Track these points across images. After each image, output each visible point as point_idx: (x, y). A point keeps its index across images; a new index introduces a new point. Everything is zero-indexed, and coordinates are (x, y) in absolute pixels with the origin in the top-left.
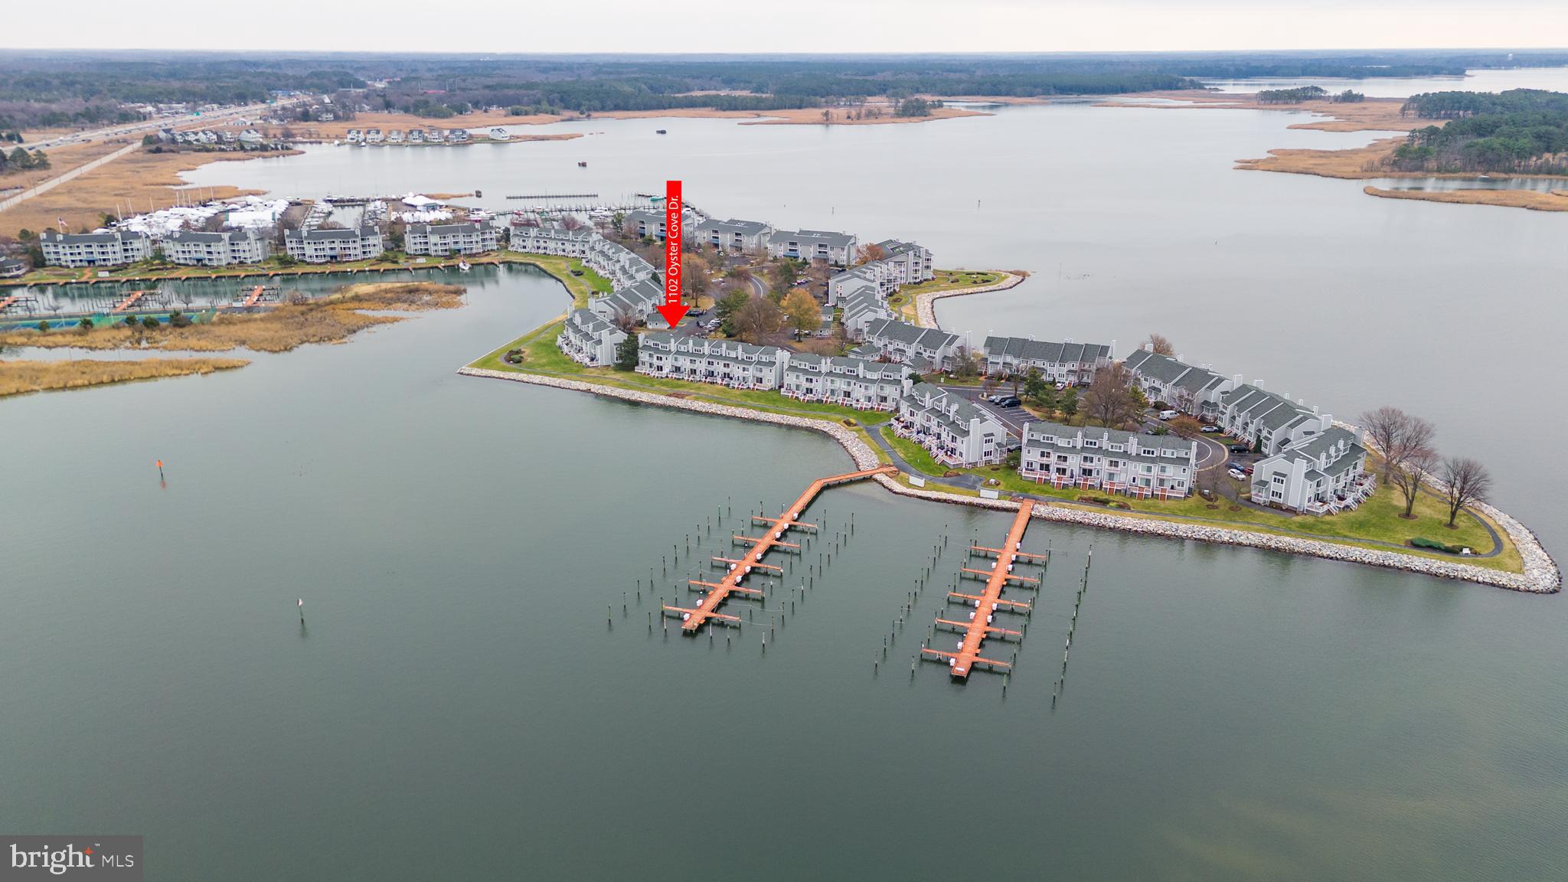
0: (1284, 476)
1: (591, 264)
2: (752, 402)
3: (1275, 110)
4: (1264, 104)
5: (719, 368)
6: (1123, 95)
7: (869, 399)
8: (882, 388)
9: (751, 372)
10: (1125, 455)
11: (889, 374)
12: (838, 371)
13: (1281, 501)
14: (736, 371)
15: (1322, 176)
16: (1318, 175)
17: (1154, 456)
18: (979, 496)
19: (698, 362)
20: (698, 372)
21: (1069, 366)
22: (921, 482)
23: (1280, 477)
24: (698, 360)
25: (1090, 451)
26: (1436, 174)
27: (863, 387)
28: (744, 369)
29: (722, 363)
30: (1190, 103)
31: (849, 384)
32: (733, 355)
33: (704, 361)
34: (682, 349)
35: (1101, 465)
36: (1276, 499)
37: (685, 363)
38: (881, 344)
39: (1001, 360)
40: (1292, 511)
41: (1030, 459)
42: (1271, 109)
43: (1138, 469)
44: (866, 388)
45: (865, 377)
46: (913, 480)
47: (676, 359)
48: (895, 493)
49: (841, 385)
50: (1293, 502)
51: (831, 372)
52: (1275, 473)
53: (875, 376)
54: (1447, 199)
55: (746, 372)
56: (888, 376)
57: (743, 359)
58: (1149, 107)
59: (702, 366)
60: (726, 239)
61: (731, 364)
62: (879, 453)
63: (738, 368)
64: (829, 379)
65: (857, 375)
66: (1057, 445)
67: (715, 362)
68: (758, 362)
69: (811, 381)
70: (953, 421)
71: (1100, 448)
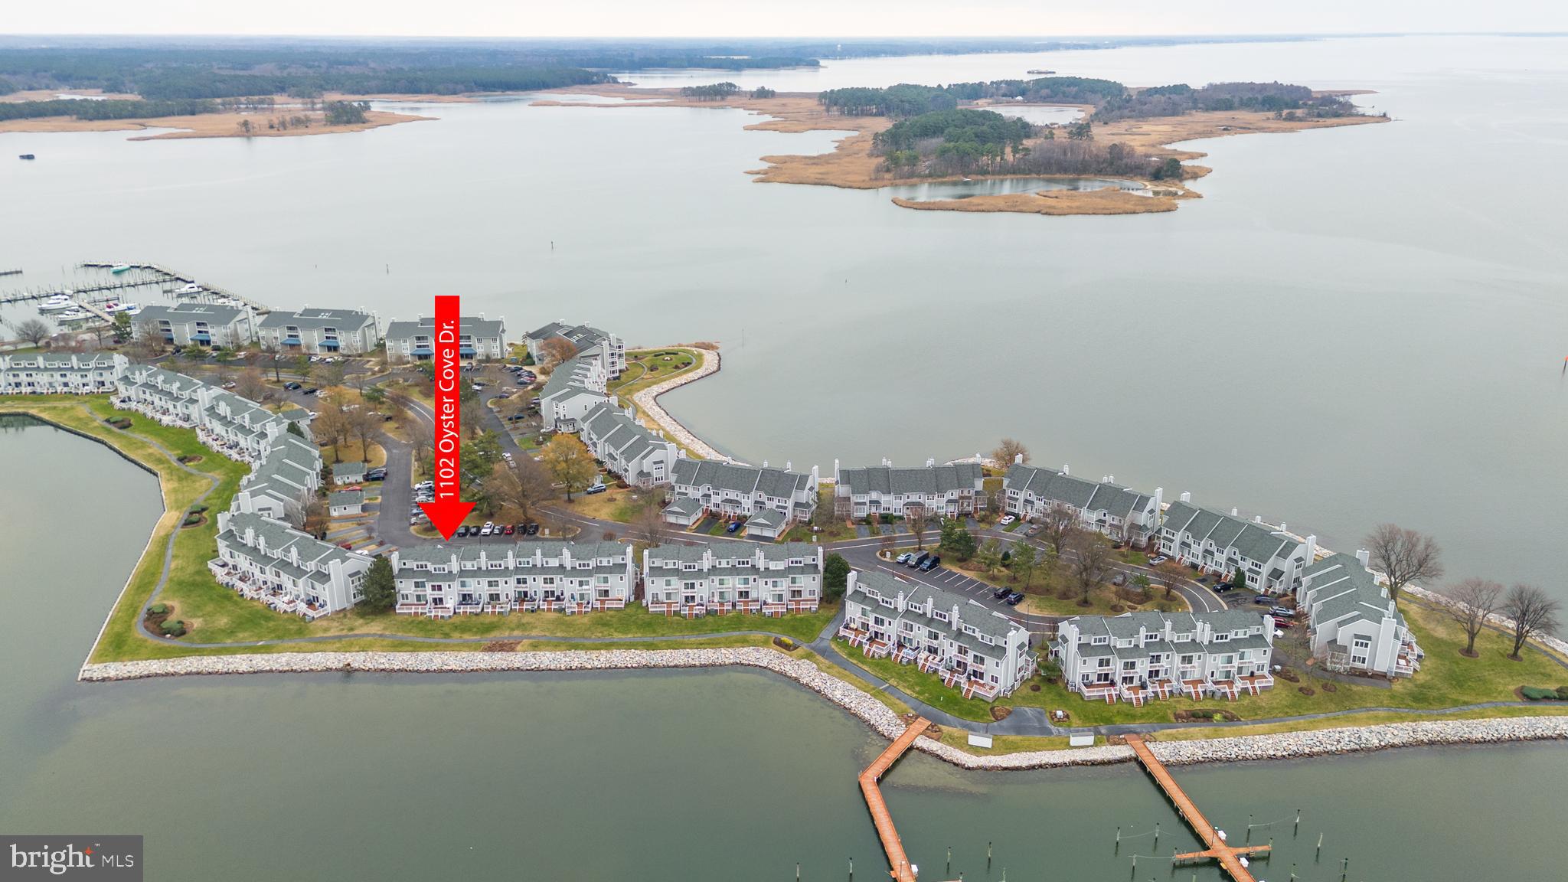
1: (133, 405)
2: (620, 636)
3: (705, 107)
5: (536, 586)
6: (546, 91)
8: (794, 581)
9: (593, 585)
10: (1195, 645)
11: (798, 559)
12: (724, 565)
13: (1365, 666)
14: (568, 587)
15: (839, 187)
16: (835, 186)
17: (1228, 640)
18: (1068, 746)
19: (502, 583)
20: (503, 598)
21: (948, 496)
22: (986, 742)
23: (1363, 640)
24: (501, 581)
25: (1156, 648)
26: (930, 180)
27: (770, 584)
28: (581, 584)
29: (540, 579)
30: (620, 101)
31: (746, 582)
32: (554, 563)
33: (512, 581)
34: (469, 566)
35: (1171, 664)
36: (1359, 665)
37: (479, 588)
39: (866, 499)
40: (1383, 676)
42: (700, 107)
43: (1216, 663)
44: (775, 584)
45: (767, 569)
46: (974, 740)
47: (463, 585)
48: (969, 769)
49: (733, 584)
50: (1381, 666)
51: (716, 568)
52: (1356, 636)
53: (781, 566)
54: (974, 208)
55: (584, 587)
56: (796, 562)
57: (573, 568)
58: (588, 105)
59: (508, 588)
60: (312, 339)
61: (557, 578)
62: (877, 694)
63: (572, 582)
64: (717, 579)
65: (753, 566)
66: (1115, 647)
67: (529, 579)
68: (599, 569)
69: (692, 586)
70: (959, 630)
71: (1162, 640)
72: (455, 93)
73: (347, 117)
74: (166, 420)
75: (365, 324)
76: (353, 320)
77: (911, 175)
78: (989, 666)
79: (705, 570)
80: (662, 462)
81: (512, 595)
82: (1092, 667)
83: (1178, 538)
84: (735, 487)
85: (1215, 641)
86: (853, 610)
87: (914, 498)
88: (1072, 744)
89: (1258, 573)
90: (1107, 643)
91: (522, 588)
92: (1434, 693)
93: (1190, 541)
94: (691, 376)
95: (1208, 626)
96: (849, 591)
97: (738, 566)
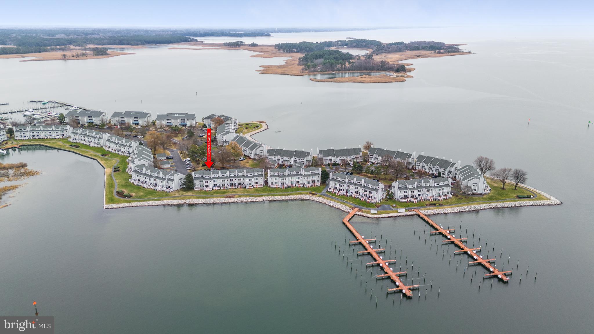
0: (477, 184)
2: (264, 193)
3: (233, 49)
4: (233, 47)
5: (236, 181)
6: (172, 44)
7: (309, 183)
8: (312, 177)
9: (254, 180)
10: (430, 187)
11: (314, 171)
12: (292, 174)
13: (476, 192)
14: (246, 181)
15: (290, 75)
16: (289, 75)
17: (439, 185)
18: (398, 212)
19: (226, 180)
20: (226, 185)
21: (352, 157)
22: (376, 212)
23: (475, 184)
25: (420, 188)
26: (321, 73)
27: (306, 178)
28: (250, 180)
29: (237, 179)
30: (201, 47)
31: (299, 178)
32: (241, 174)
33: (229, 180)
34: (215, 176)
35: (424, 192)
36: (474, 192)
37: (219, 182)
38: (276, 159)
39: (328, 158)
40: (481, 194)
41: (400, 195)
42: (231, 49)
43: (436, 191)
44: (307, 178)
45: (305, 174)
46: (372, 211)
47: (214, 181)
48: (372, 218)
49: (295, 179)
50: (480, 192)
51: (289, 174)
52: (473, 183)
53: (309, 173)
54: (338, 81)
55: (251, 181)
56: (313, 172)
57: (247, 176)
58: (190, 49)
59: (228, 182)
60: (130, 121)
61: (242, 179)
62: (343, 203)
63: (247, 180)
64: (290, 177)
65: (300, 174)
66: (408, 188)
67: (234, 179)
68: (254, 176)
69: (283, 179)
70: (364, 186)
71: (421, 186)
72: (137, 45)
73: (101, 53)
74: (91, 145)
75: (148, 116)
76: (144, 115)
77: (315, 71)
78: (374, 194)
79: (287, 175)
80: (262, 151)
81: (229, 184)
82: (402, 193)
83: (421, 165)
84: (287, 156)
85: (435, 186)
86: (332, 184)
87: (342, 158)
88: (399, 212)
89: (445, 172)
90: (406, 187)
91: (232, 182)
92: (495, 197)
93: (425, 165)
94: (259, 130)
95: (433, 181)
96: (330, 178)
97: (296, 174)
